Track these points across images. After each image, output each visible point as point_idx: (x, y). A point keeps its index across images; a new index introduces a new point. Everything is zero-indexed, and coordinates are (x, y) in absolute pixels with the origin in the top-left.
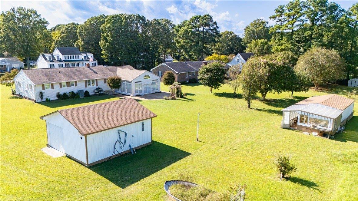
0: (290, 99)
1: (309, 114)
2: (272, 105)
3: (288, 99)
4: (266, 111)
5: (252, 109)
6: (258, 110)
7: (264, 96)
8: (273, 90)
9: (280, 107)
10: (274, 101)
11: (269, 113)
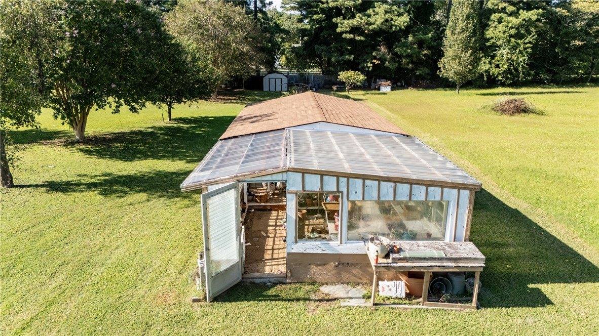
0: (166, 128)
1: (343, 180)
2: (113, 156)
3: (160, 129)
4: (91, 186)
5: (21, 187)
6: (54, 187)
7: (79, 125)
8: (111, 99)
9: (145, 156)
10: (120, 137)
11: (104, 193)
